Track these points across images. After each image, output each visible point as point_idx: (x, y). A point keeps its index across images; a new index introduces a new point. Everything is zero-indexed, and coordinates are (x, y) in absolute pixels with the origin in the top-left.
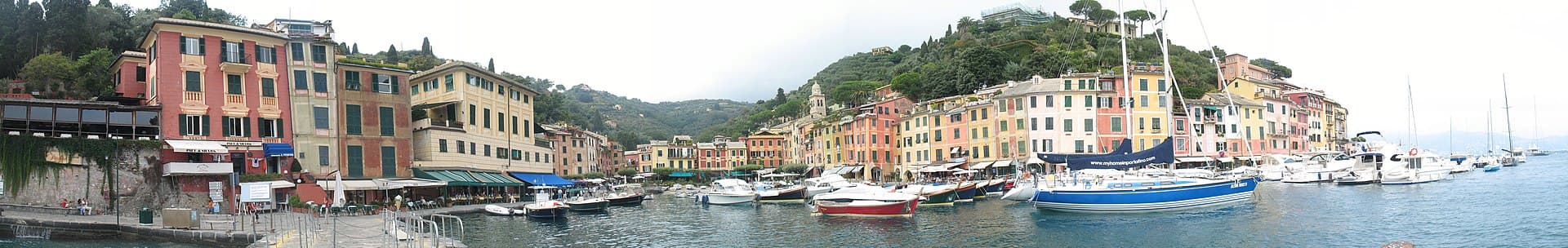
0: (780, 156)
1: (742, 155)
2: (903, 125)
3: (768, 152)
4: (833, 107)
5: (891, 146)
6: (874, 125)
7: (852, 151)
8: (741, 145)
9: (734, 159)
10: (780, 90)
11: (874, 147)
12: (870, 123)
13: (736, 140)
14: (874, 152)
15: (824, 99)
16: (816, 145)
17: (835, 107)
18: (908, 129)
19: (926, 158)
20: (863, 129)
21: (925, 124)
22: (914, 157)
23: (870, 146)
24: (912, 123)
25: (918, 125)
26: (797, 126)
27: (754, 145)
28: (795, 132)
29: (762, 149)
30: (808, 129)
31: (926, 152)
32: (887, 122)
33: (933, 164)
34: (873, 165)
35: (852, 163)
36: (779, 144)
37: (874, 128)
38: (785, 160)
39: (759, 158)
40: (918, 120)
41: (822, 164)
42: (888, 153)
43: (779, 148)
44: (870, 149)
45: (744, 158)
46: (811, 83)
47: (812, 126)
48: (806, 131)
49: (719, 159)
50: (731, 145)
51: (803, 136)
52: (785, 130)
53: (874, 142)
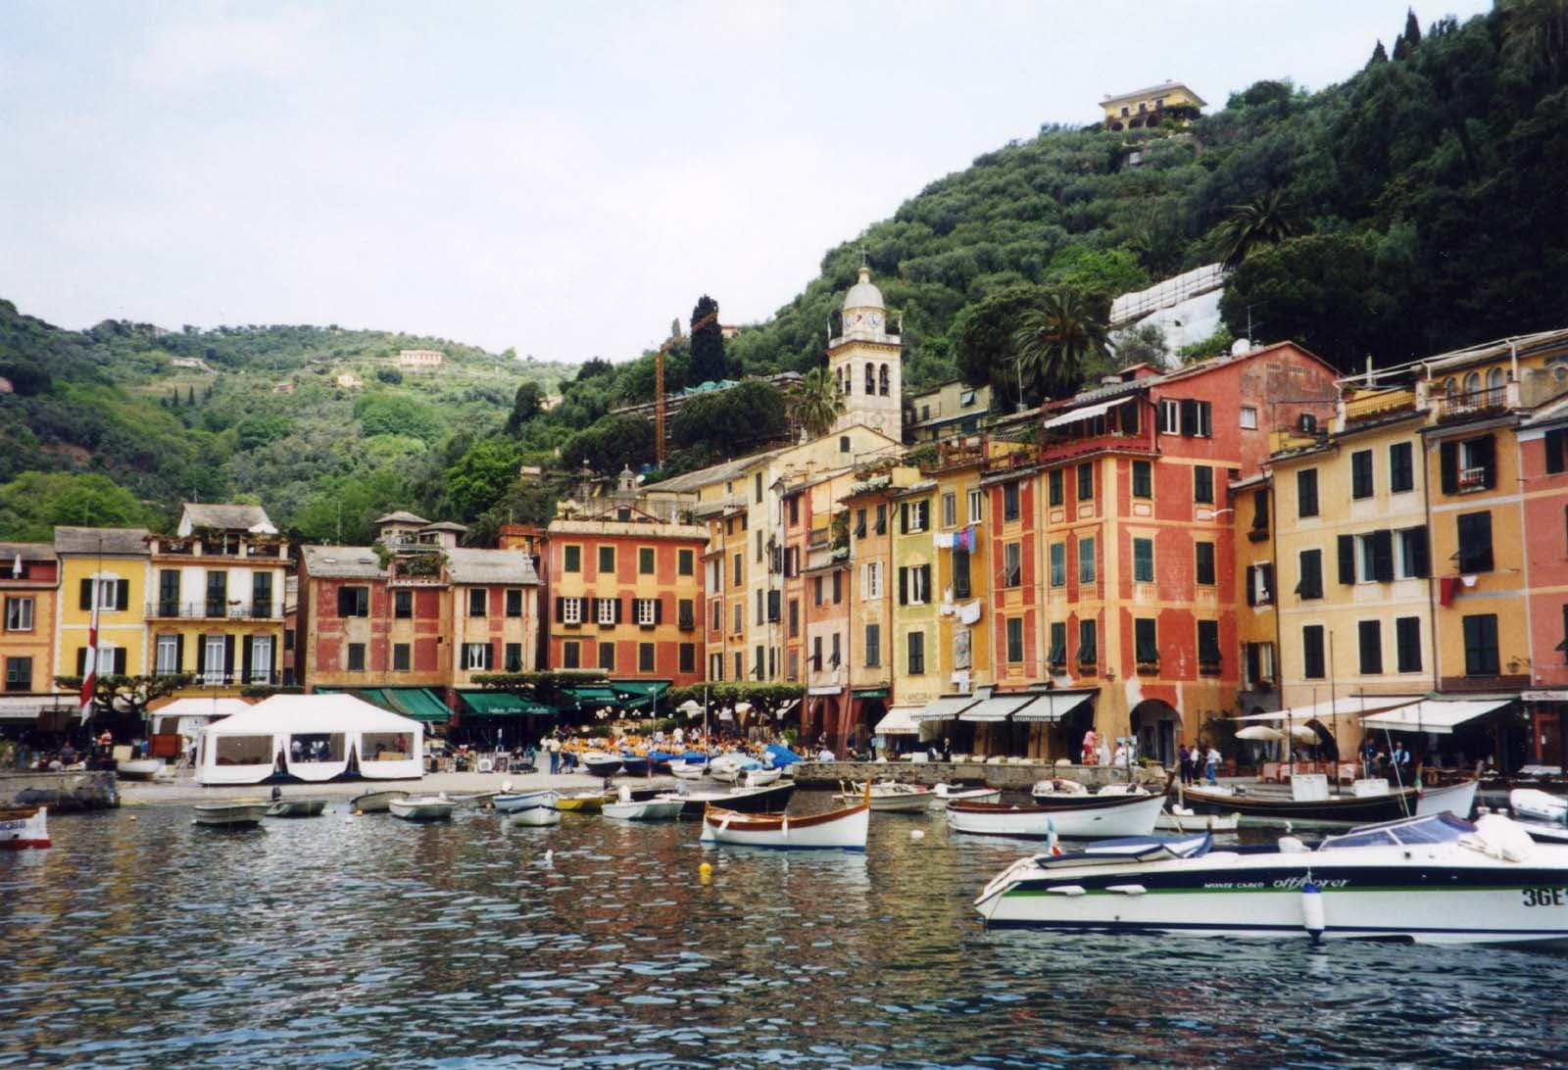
0: (687, 625)
1: (515, 611)
2: (1287, 492)
3: (636, 603)
4: (932, 402)
5: (1226, 595)
6: (1142, 491)
7: (1015, 624)
8: (510, 563)
9: (478, 632)
10: (706, 308)
11: (1145, 603)
12: (1122, 479)
13: (489, 540)
14: (1145, 628)
15: (894, 362)
16: (860, 584)
17: (949, 402)
18: (1309, 506)
19: (1410, 660)
20: (1085, 510)
21: (1402, 481)
22: (1343, 652)
23: (1126, 592)
24: (1335, 479)
25: (1363, 487)
26: (778, 485)
27: (572, 565)
28: (767, 515)
29: (607, 586)
30: (825, 503)
31: (1408, 629)
32: (1203, 474)
33: (1449, 689)
34: (1133, 692)
35: (1016, 678)
36: (686, 570)
37: (1142, 509)
38: (711, 648)
39: (589, 629)
40: (1362, 464)
41: (880, 676)
42: (1208, 629)
43: (684, 587)
44: (1124, 614)
45: (521, 631)
46: (838, 274)
47: (847, 486)
48: (816, 508)
49: (405, 632)
50: (466, 564)
51: (798, 535)
52: (716, 499)
53: (1144, 574)
